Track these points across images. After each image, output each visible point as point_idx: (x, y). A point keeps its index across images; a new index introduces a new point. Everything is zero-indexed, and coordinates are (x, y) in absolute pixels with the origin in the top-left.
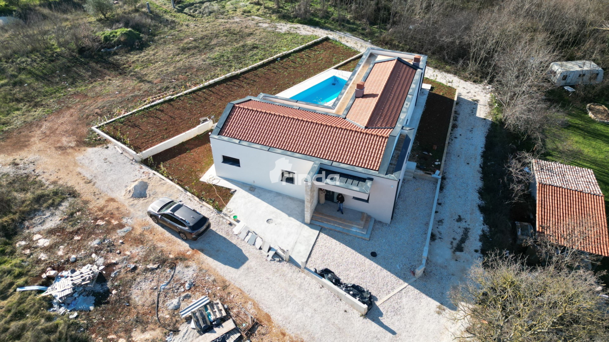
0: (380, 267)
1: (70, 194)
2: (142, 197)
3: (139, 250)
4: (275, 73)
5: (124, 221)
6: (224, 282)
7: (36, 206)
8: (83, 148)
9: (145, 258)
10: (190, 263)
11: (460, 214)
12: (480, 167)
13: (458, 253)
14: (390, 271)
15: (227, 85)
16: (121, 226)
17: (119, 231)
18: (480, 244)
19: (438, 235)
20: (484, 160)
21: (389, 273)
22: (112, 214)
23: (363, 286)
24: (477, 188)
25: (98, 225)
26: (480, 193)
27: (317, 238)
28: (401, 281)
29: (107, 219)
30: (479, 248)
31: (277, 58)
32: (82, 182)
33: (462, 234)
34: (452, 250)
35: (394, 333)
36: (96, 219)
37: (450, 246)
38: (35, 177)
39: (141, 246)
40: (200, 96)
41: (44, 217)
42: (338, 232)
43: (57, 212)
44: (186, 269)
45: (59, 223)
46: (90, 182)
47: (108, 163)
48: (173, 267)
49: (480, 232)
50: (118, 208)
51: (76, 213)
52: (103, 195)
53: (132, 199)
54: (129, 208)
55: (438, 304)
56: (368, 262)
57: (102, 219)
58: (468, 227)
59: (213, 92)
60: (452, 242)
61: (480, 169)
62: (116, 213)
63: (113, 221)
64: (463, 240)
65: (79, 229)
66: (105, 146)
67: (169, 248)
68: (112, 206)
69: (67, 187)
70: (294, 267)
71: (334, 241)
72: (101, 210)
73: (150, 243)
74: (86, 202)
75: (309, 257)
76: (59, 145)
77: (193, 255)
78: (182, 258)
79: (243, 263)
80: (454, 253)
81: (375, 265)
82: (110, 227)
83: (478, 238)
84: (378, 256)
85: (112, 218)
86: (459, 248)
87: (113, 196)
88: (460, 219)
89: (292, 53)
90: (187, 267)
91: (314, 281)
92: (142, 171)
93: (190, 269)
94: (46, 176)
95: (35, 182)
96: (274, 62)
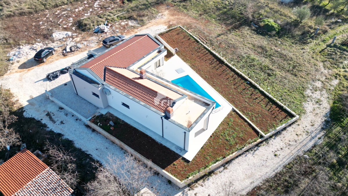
11: (64, 125)
12: (90, 154)
13: (46, 113)
19: (60, 110)
33: (54, 119)
34: (49, 112)
37: (52, 112)
64: (51, 118)
83: (46, 124)
86: (48, 115)
96: (243, 80)
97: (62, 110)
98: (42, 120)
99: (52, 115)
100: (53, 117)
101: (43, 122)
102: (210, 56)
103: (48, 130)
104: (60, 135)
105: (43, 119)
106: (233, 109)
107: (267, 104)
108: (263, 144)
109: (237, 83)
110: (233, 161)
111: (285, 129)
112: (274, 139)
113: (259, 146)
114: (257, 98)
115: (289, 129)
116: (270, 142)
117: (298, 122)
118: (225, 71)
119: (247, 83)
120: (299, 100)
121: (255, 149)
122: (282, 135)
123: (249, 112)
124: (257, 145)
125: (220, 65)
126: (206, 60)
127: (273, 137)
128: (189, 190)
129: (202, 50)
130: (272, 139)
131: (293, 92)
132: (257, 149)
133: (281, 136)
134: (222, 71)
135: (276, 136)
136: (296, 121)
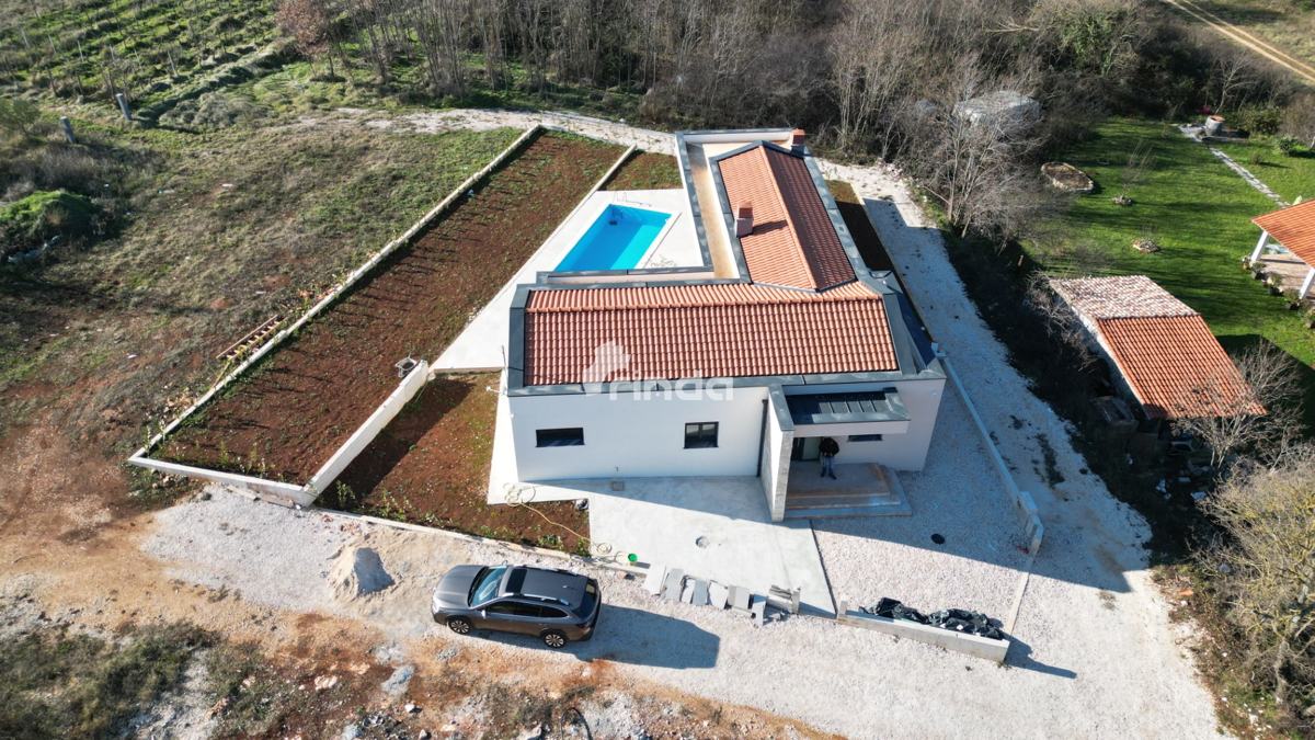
0: (964, 560)
1: (191, 643)
2: (385, 587)
3: (470, 710)
4: (484, 225)
5: (381, 656)
6: (706, 705)
7: (122, 705)
8: (142, 519)
9: (497, 723)
10: (607, 694)
11: (1012, 413)
12: (980, 318)
13: (1059, 486)
14: (985, 561)
15: (395, 273)
16: (385, 671)
17: (385, 685)
18: (1080, 457)
20: (977, 303)
21: (985, 564)
22: (337, 651)
23: (961, 607)
24: (1002, 357)
25: (322, 691)
26: (1013, 365)
27: (817, 545)
28: (1014, 572)
29: (333, 668)
30: (1084, 465)
31: (466, 190)
32: (202, 602)
33: (1040, 449)
34: (1047, 483)
35: (1071, 675)
36: (308, 679)
37: (1038, 478)
38: (59, 632)
39: (466, 700)
40: (351, 314)
41: (162, 723)
42: (848, 517)
43: (189, 700)
44: (609, 711)
45: (214, 723)
46: (223, 596)
47: (238, 533)
48: (578, 719)
49: (1066, 437)
50: (343, 633)
51: (240, 682)
52: (278, 614)
53: (362, 600)
54: (370, 623)
55: (1097, 590)
56: (938, 557)
57: (323, 671)
58: (1039, 432)
59: (376, 298)
60: (1036, 469)
61: (983, 322)
62: (346, 645)
63: (353, 668)
64: (1050, 459)
65: (281, 719)
66: (200, 496)
67: (538, 678)
68: (322, 635)
69: (172, 628)
70: (819, 620)
71: (852, 539)
72: (302, 651)
73: (484, 686)
74: (250, 647)
75: (830, 588)
76: (64, 529)
77: (599, 674)
78: (579, 691)
79: (716, 650)
80: (1054, 488)
81: (954, 559)
82: (357, 684)
83: (1070, 446)
84: (948, 539)
85: (347, 660)
86: (1055, 478)
87: (308, 607)
88: (1017, 423)
89: (488, 174)
90: (607, 705)
91: (874, 634)
92: (335, 525)
93: (618, 706)
94: (87, 616)
95: (68, 647)
98: (1084, 471)
99: (1042, 467)
100: (1041, 458)
101: (1079, 459)
105: (1078, 471)
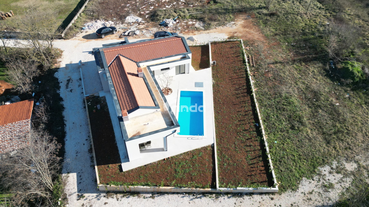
19: (79, 81)
34: (71, 79)
58: (67, 89)
64: (68, 84)
88: (71, 91)
96: (254, 120)
97: (80, 81)
98: (61, 82)
99: (71, 81)
100: (70, 84)
101: (61, 85)
102: (243, 81)
103: (58, 92)
104: (61, 99)
105: (63, 82)
106: (213, 144)
107: (256, 158)
108: (211, 196)
109: (245, 120)
110: (166, 195)
111: (251, 194)
112: (229, 198)
113: (205, 196)
114: (250, 146)
115: (257, 197)
116: (220, 198)
117: (275, 195)
118: (243, 103)
119: (255, 126)
120: (302, 172)
121: (198, 196)
122: (242, 198)
123: (227, 156)
124: (204, 194)
125: (246, 94)
126: (234, 84)
127: (229, 196)
128: (104, 196)
129: (240, 72)
130: (226, 197)
131: (304, 160)
132: (200, 197)
133: (239, 199)
134: (241, 102)
135: (233, 196)
136: (273, 193)
